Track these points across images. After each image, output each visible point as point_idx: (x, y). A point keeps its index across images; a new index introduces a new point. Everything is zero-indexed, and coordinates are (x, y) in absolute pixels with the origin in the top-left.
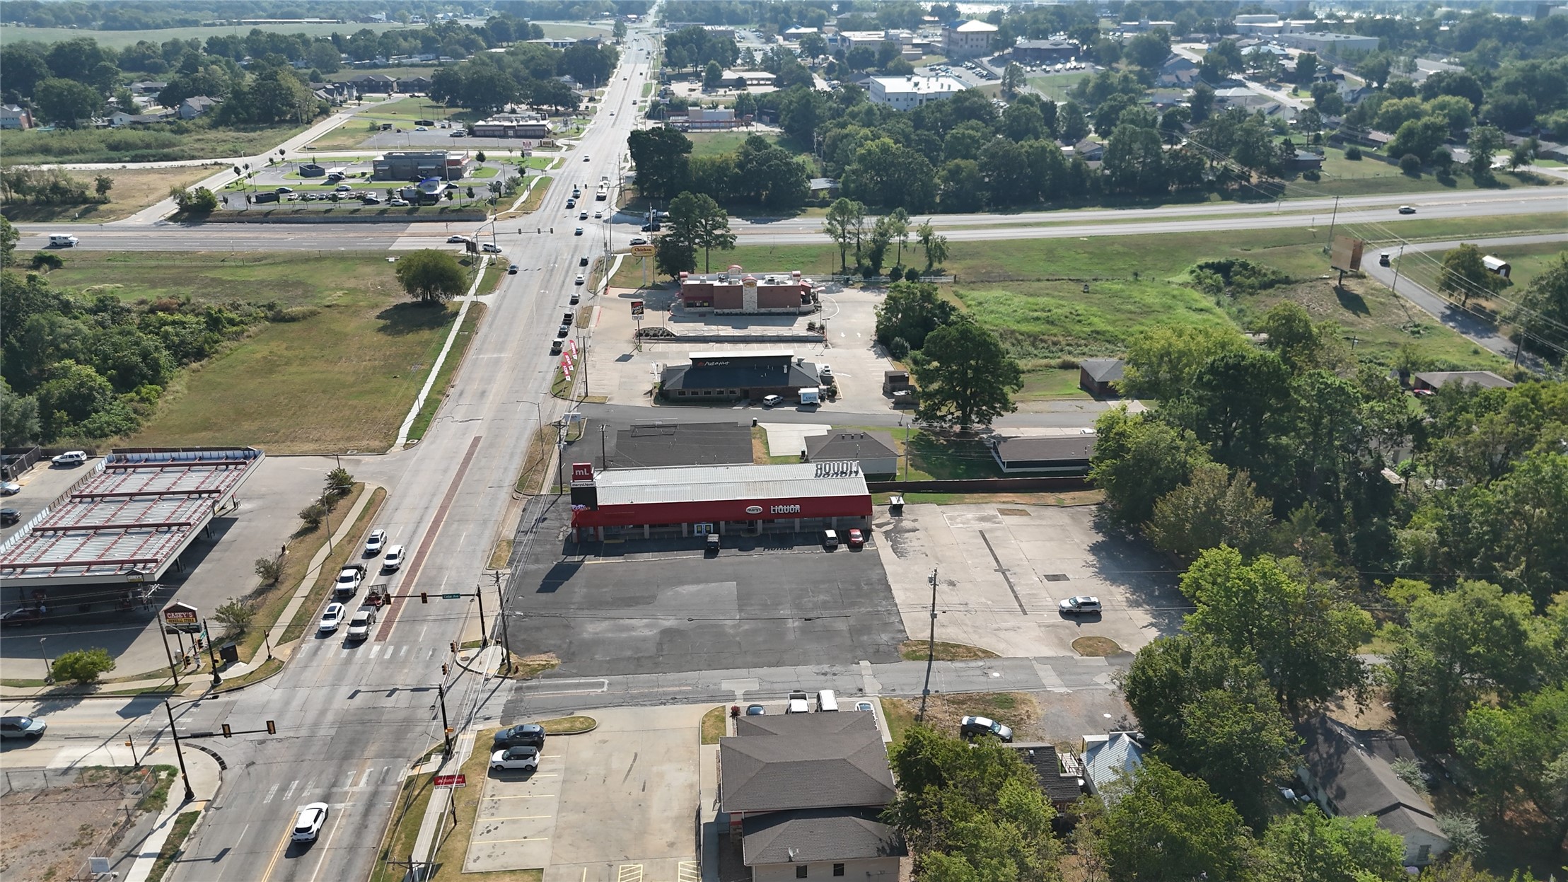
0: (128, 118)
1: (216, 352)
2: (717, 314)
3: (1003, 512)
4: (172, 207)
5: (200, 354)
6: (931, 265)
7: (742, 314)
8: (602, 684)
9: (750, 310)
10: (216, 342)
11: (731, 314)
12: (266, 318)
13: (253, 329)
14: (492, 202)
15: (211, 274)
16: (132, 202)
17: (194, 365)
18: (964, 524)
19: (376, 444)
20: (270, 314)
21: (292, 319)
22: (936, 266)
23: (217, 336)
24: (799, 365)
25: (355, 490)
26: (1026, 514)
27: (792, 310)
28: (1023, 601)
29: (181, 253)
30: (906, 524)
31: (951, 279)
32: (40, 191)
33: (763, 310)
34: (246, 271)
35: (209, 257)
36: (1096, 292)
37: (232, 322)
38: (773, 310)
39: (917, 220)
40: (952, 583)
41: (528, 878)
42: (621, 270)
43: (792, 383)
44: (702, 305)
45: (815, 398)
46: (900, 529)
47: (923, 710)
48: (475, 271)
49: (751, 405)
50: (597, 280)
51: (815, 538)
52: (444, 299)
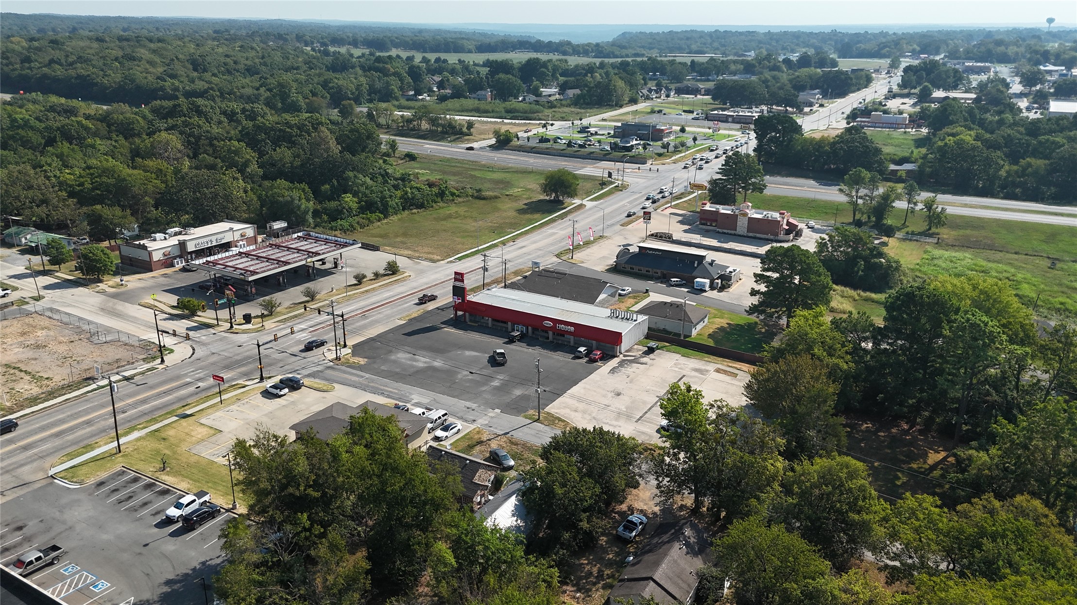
0: (532, 98)
1: (432, 207)
2: (718, 232)
3: (718, 371)
4: (493, 141)
5: (421, 206)
6: (930, 229)
7: (735, 235)
9: (741, 233)
10: (436, 202)
11: (728, 234)
12: (472, 196)
13: (460, 200)
14: (660, 155)
15: (473, 173)
16: (483, 136)
17: (415, 211)
18: (680, 369)
19: (436, 257)
20: (476, 194)
21: (484, 199)
22: (933, 230)
23: (439, 200)
24: (711, 264)
25: (397, 274)
26: (735, 375)
27: (772, 237)
29: (473, 162)
30: (645, 360)
31: (935, 240)
32: (443, 126)
33: (751, 234)
34: (490, 173)
35: (484, 166)
37: (453, 194)
38: (758, 235)
40: (619, 394)
41: (213, 432)
42: (690, 200)
43: (694, 274)
44: (711, 225)
45: (704, 286)
46: (635, 361)
47: (489, 440)
48: (602, 189)
49: (662, 283)
50: (667, 203)
51: (572, 350)
52: (568, 200)
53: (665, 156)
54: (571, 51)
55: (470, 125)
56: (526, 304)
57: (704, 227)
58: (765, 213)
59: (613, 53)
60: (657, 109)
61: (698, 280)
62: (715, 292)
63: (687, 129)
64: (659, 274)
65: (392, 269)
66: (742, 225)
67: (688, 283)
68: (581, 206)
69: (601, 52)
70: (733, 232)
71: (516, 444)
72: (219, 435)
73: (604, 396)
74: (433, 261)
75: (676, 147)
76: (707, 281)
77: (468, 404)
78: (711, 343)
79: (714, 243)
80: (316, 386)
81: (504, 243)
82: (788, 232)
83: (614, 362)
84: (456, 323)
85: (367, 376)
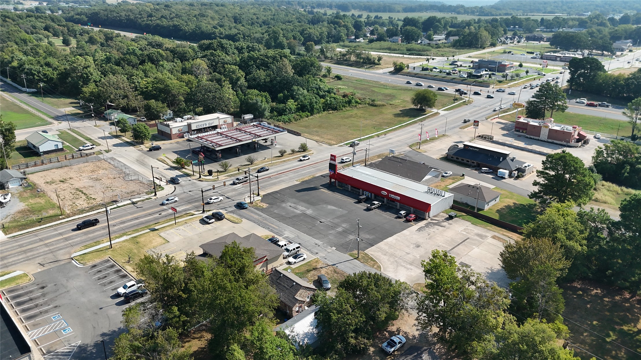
0: (427, 41)
1: (342, 110)
2: (527, 137)
3: (494, 237)
4: (392, 69)
5: (335, 109)
7: (538, 140)
8: (262, 216)
9: (543, 139)
10: (345, 107)
11: (533, 139)
12: (369, 104)
13: (360, 106)
14: (500, 82)
15: (373, 89)
16: (387, 66)
17: (331, 112)
18: (467, 233)
19: (333, 142)
20: (371, 103)
21: (376, 106)
23: (347, 105)
24: (512, 160)
25: (307, 151)
26: (505, 242)
27: (565, 143)
29: (376, 82)
30: (445, 224)
32: (364, 59)
33: (550, 140)
34: (384, 89)
35: (382, 85)
37: (357, 102)
38: (555, 141)
40: (418, 246)
41: (164, 241)
42: (513, 114)
43: (499, 166)
44: (522, 132)
45: (504, 175)
46: (438, 224)
47: (321, 268)
48: (454, 103)
49: (476, 170)
50: (496, 115)
51: (396, 211)
52: (428, 109)
53: (504, 83)
54: (463, 12)
55: (380, 59)
56: (374, 178)
57: (518, 133)
58: (562, 126)
59: (491, 13)
60: (507, 51)
61: (501, 170)
62: (512, 179)
63: (524, 64)
64: (475, 164)
65: (304, 148)
66: (544, 134)
67: (494, 171)
68: (437, 113)
69: (483, 12)
70: (537, 138)
71: (338, 273)
72: (167, 244)
73: (408, 247)
74: (330, 145)
75: (512, 77)
76: (507, 172)
77: (317, 241)
78: (496, 217)
79: (522, 144)
80: (232, 219)
81: (378, 136)
82: (578, 141)
83: (422, 223)
84: (330, 187)
85: (264, 215)
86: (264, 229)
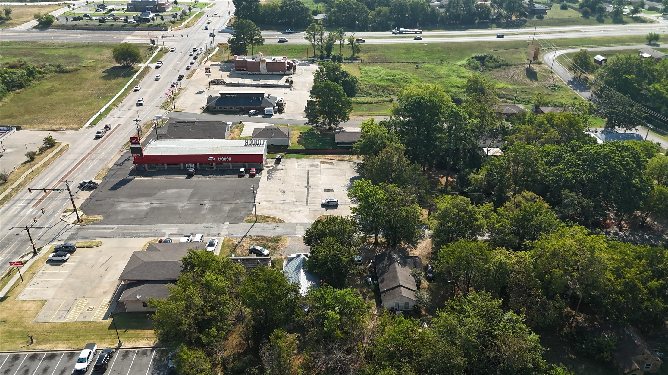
1: (29, 85)
2: (249, 74)
3: (322, 163)
4: (35, 23)
5: (21, 86)
6: (354, 55)
7: (260, 74)
8: (113, 228)
9: (263, 73)
10: (30, 81)
11: (255, 74)
12: (56, 71)
13: (49, 76)
14: (173, 23)
15: (40, 52)
16: (21, 20)
17: (17, 91)
18: (303, 167)
19: (75, 126)
20: (58, 70)
21: (67, 72)
22: (356, 55)
23: (31, 78)
24: (268, 97)
25: (56, 145)
26: (332, 163)
27: (282, 73)
28: (309, 200)
29: (32, 42)
30: (279, 167)
31: (360, 61)
33: (269, 73)
34: (55, 51)
35: (43, 45)
36: (421, 68)
37: (40, 73)
38: (274, 73)
39: (348, 34)
40: (284, 192)
41: (40, 303)
42: (216, 54)
44: (243, 70)
45: (271, 112)
46: (275, 169)
47: (240, 243)
48: (153, 53)
49: (244, 114)
50: (204, 58)
52: (136, 66)
53: (177, 23)
56: (185, 149)
57: (239, 72)
58: (273, 58)
61: (266, 109)
62: (278, 114)
63: (178, 1)
64: (239, 109)
65: (50, 143)
66: (263, 68)
67: (260, 111)
70: (258, 73)
71: (258, 240)
72: (46, 303)
73: (278, 195)
74: (76, 129)
75: (181, 16)
76: (272, 108)
77: (204, 225)
78: (301, 147)
79: (251, 82)
80: (85, 245)
81: (114, 105)
82: (289, 68)
83: (264, 173)
84: (139, 171)
85: (116, 226)
86: (136, 238)
